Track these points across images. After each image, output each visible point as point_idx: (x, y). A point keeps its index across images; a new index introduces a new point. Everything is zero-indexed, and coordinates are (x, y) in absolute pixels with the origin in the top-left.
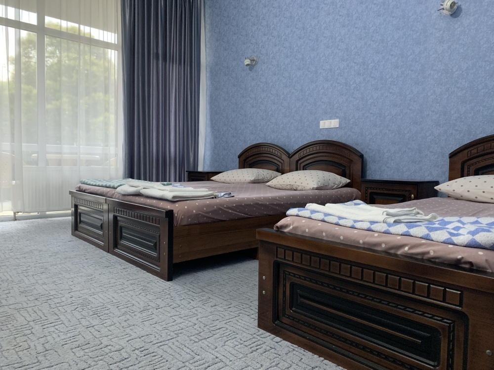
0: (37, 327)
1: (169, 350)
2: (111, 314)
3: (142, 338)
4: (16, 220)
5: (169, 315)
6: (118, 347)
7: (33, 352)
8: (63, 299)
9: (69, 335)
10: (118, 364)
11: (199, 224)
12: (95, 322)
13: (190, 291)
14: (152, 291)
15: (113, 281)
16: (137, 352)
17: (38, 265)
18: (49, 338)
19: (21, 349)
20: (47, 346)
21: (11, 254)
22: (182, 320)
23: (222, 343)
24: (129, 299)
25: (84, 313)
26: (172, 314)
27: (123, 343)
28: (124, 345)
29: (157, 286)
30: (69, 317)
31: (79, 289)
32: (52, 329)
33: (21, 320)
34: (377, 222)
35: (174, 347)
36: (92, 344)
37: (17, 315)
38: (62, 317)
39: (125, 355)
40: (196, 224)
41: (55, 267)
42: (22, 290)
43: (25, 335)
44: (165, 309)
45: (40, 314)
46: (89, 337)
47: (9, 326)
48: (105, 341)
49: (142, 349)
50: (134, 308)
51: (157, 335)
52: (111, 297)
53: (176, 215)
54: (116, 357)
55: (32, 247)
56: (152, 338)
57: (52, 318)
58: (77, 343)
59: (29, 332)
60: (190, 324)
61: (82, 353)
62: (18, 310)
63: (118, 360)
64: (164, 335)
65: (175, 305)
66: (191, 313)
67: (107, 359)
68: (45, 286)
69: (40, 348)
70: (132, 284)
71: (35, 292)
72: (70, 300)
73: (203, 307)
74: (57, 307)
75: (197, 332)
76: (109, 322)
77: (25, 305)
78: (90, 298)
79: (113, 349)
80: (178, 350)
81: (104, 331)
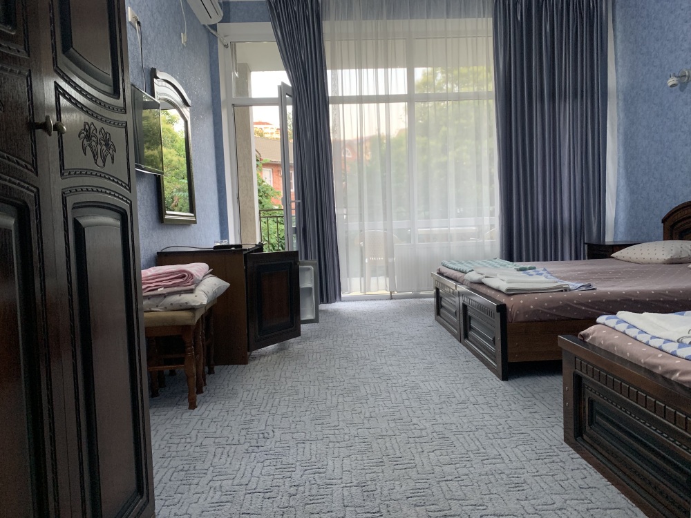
0: (371, 399)
1: (462, 440)
2: (431, 401)
3: (445, 425)
4: (392, 299)
5: (482, 412)
6: (422, 427)
7: (362, 416)
8: (400, 381)
9: (391, 410)
10: (416, 439)
11: (541, 321)
12: (415, 404)
13: (519, 393)
14: (480, 387)
15: (450, 371)
16: (435, 434)
17: (392, 347)
18: (377, 409)
19: (355, 412)
20: (373, 414)
21: (376, 334)
22: (491, 419)
23: (513, 445)
24: (454, 391)
25: (410, 396)
26: (485, 411)
27: (427, 425)
28: (427, 427)
29: (488, 383)
30: (397, 396)
31: (416, 374)
32: (381, 403)
33: (363, 392)
34: (672, 341)
35: (467, 438)
36: (404, 420)
37: (362, 388)
38: (392, 396)
39: (424, 433)
40: (536, 321)
41: (406, 351)
42: (372, 367)
43: (361, 403)
44: (482, 406)
45: (378, 390)
46: (404, 414)
47: (354, 394)
48: (415, 421)
49: (439, 433)
50: (453, 400)
51: (459, 425)
52: (438, 387)
53: (510, 310)
54: (417, 433)
55: (396, 329)
56: (454, 427)
57: (384, 395)
58: (394, 417)
59: (365, 401)
60: (497, 423)
61: (394, 425)
62: (364, 383)
63: (416, 435)
64: (465, 427)
65: (494, 405)
66: (504, 415)
67: (410, 434)
68: (390, 368)
69: (368, 415)
70: (465, 378)
71: (381, 371)
72: (404, 383)
73: (522, 412)
74: (392, 387)
75: (497, 431)
76: (426, 407)
77: (370, 381)
78: (421, 384)
79: (418, 427)
80: (470, 441)
81: (418, 413)
